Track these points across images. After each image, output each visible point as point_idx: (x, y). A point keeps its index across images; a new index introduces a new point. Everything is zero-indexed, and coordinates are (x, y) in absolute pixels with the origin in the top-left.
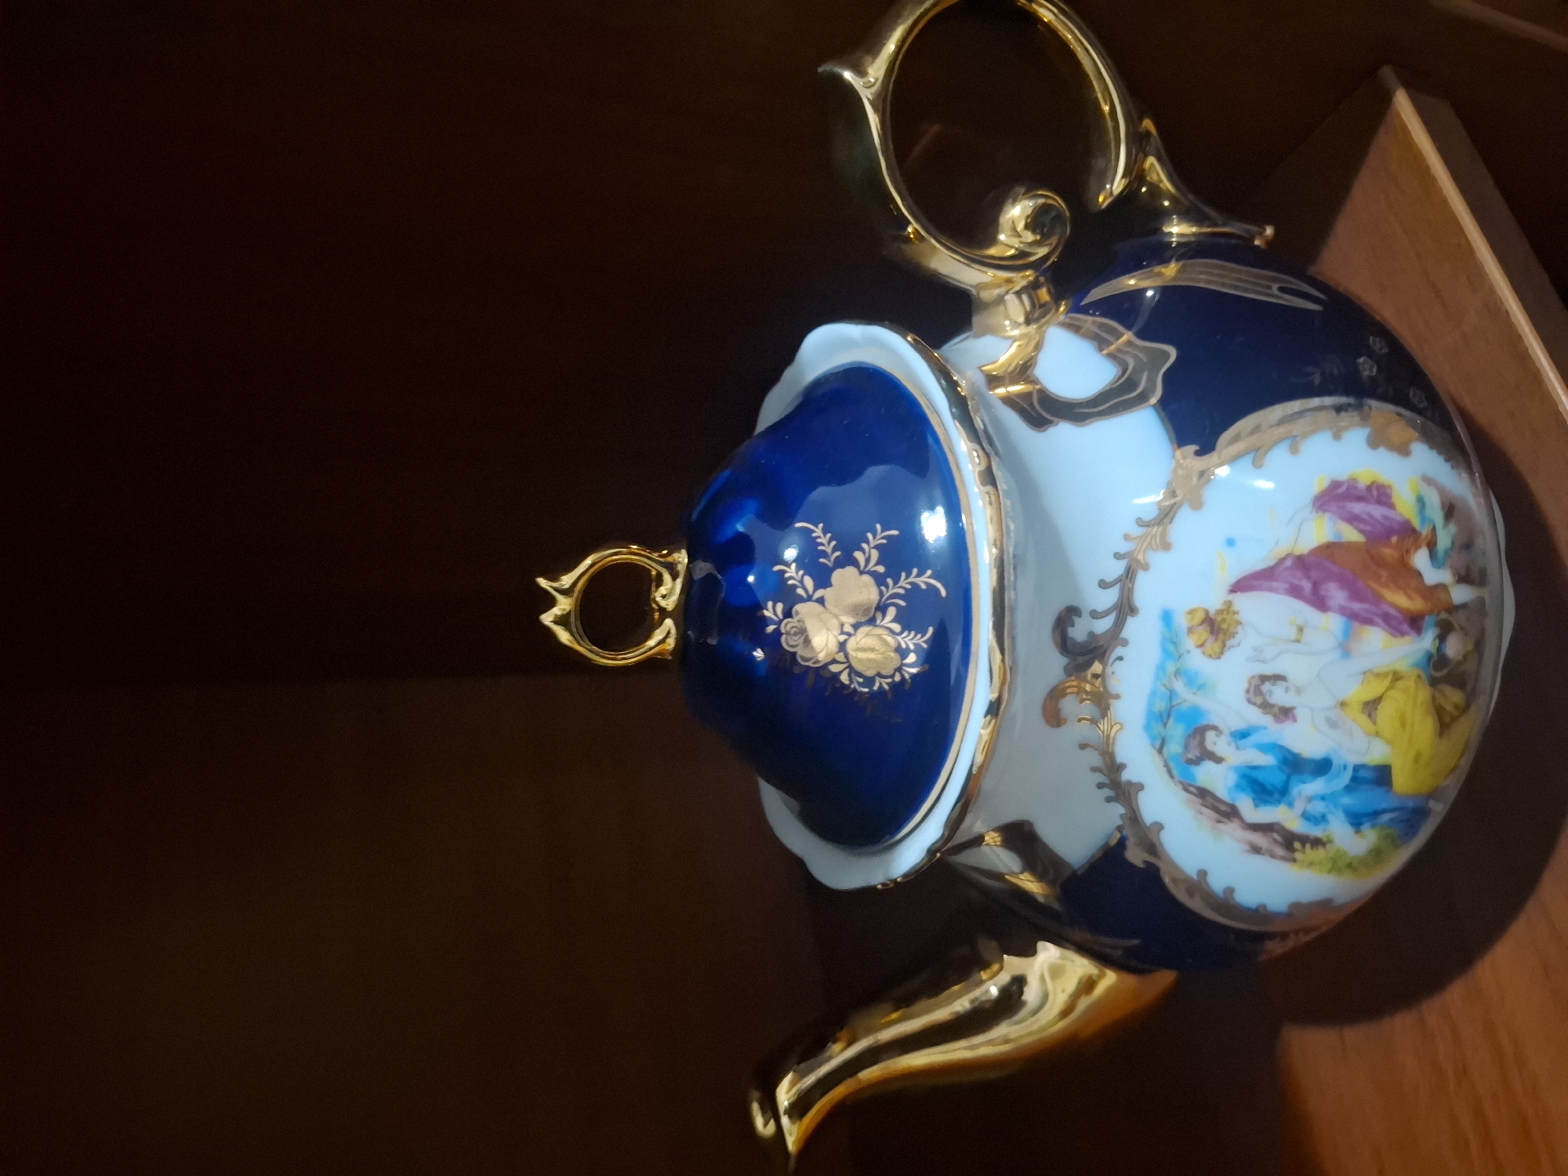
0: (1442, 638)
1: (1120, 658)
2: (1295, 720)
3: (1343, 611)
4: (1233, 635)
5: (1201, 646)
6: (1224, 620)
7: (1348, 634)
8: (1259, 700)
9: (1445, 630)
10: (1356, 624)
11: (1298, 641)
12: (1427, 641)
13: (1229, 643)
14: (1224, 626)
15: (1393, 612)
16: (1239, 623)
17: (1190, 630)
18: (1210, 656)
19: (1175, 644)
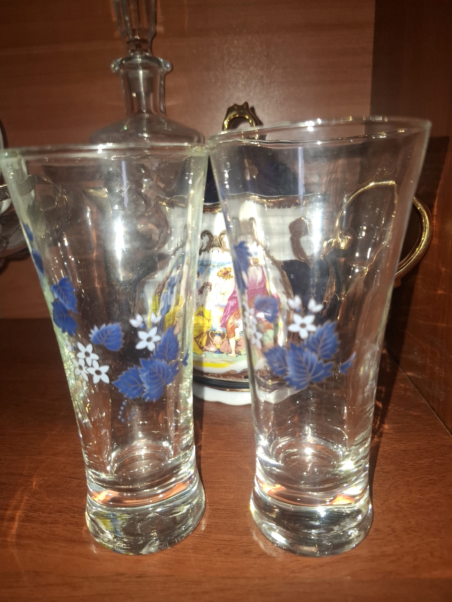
0: (220, 335)
1: (219, 252)
2: (199, 294)
3: (228, 305)
4: (223, 278)
5: (221, 271)
6: (227, 276)
7: (221, 306)
8: (205, 285)
9: (222, 336)
10: (224, 308)
11: (220, 293)
12: (219, 330)
13: (221, 277)
14: (226, 276)
15: (227, 318)
16: (226, 279)
17: (225, 268)
18: (218, 273)
19: (221, 265)
